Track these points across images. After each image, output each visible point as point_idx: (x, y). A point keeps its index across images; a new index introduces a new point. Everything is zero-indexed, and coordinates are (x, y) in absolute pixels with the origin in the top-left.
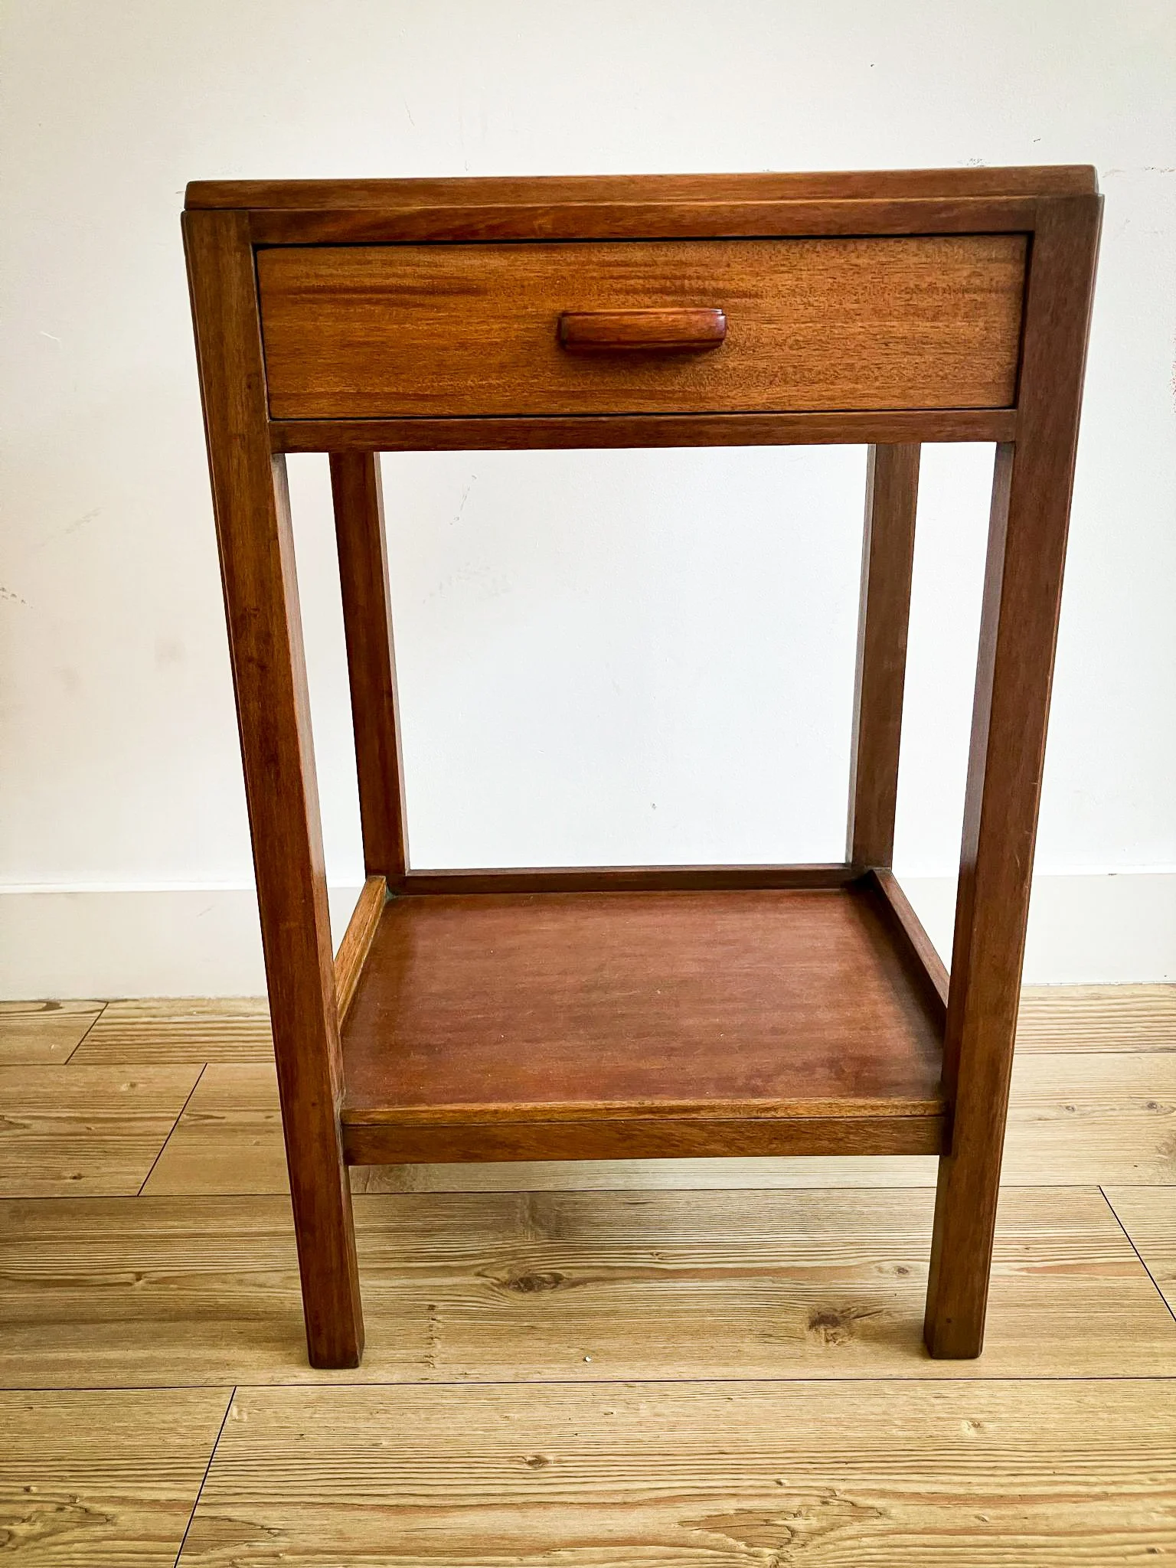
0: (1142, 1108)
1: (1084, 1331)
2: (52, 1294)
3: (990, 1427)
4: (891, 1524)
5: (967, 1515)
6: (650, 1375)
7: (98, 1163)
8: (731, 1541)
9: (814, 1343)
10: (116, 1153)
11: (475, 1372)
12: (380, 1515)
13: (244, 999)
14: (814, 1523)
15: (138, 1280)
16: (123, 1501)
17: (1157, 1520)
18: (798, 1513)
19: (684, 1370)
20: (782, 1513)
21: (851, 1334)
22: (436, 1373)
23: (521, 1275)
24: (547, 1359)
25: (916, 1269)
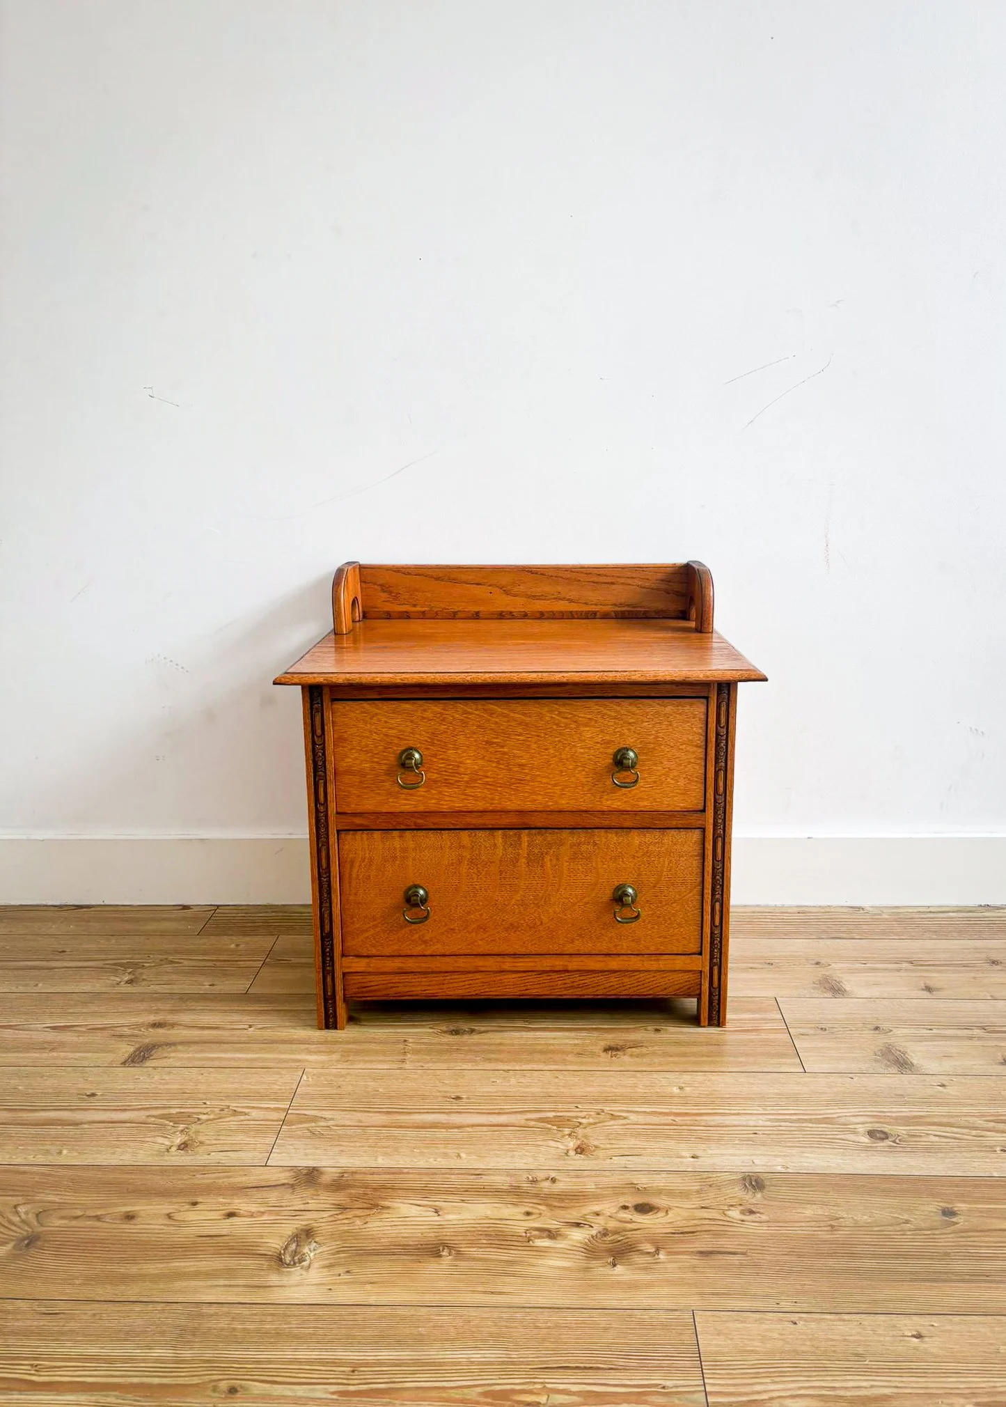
0: (813, 964)
1: (747, 1055)
2: (207, 1032)
3: (688, 1089)
4: (629, 1122)
5: (669, 1119)
6: (517, 1068)
8: (550, 1126)
9: (605, 1057)
10: (232, 975)
11: (426, 1066)
14: (591, 1120)
15: (250, 1027)
16: (253, 1108)
17: (761, 1123)
18: (584, 1118)
19: (536, 1067)
20: (577, 1117)
21: (624, 1055)
22: (408, 1065)
23: (453, 1029)
24: (463, 1061)
25: (665, 1030)
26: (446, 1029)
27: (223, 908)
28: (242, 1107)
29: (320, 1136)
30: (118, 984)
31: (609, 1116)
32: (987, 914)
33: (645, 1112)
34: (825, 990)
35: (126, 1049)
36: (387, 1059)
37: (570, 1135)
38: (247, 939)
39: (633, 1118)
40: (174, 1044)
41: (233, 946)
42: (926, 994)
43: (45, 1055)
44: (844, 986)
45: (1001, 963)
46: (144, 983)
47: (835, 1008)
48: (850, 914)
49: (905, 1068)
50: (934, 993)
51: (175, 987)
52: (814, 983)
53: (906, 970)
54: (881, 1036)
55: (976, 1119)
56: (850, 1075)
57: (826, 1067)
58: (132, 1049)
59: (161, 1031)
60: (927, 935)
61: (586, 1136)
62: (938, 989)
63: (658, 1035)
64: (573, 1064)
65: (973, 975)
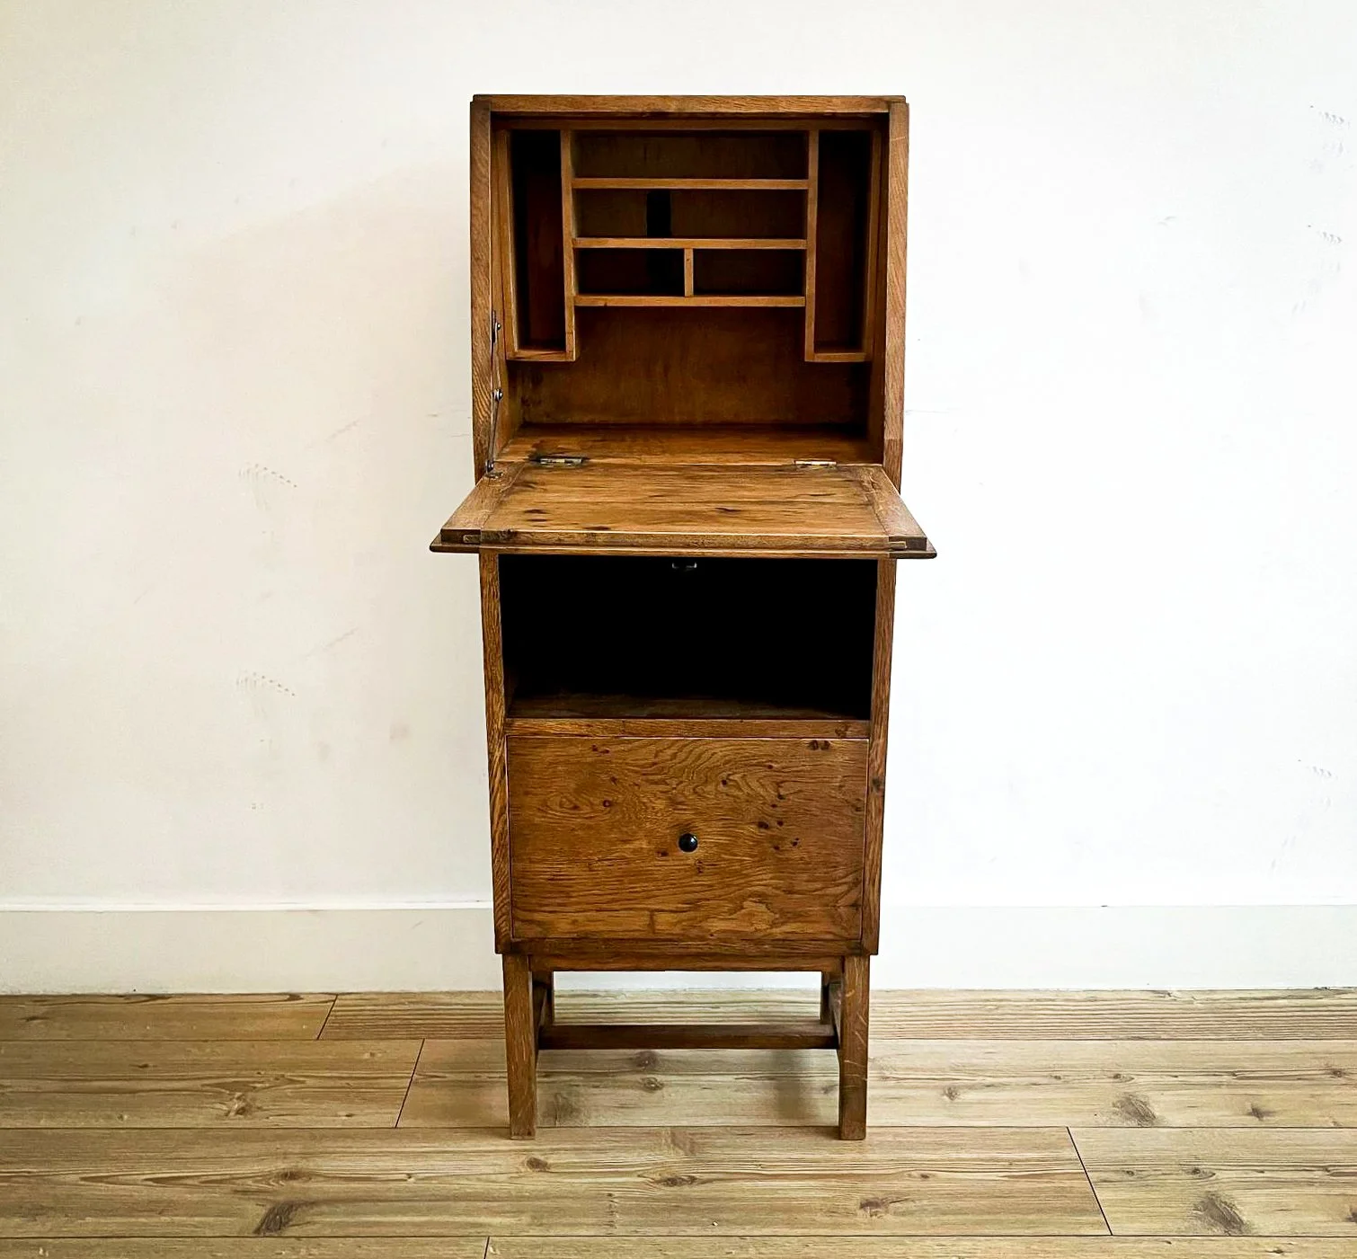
0: (1110, 1078)
1: (1040, 1211)
2: (355, 1185)
6: (756, 1232)
7: (362, 1107)
9: (863, 1217)
10: (373, 1100)
11: (642, 1230)
13: (441, 993)
15: (410, 1178)
19: (778, 1230)
21: (887, 1212)
22: (618, 1230)
23: (669, 1177)
24: (688, 1224)
25: (934, 1176)
26: (659, 1177)
27: (343, 997)
30: (227, 1115)
32: (1324, 1001)
34: (1128, 1116)
35: (255, 1212)
36: (591, 1221)
38: (383, 1044)
40: (316, 1203)
41: (367, 1056)
42: (1254, 1120)
43: (155, 1220)
44: (1150, 1108)
45: (1344, 1073)
46: (260, 1113)
47: (1140, 1142)
48: (1153, 1002)
49: (1233, 1227)
50: (1262, 1118)
51: (301, 1119)
52: (1114, 1105)
53: (1228, 1085)
54: (1201, 1182)
56: (1165, 1239)
57: (1138, 1229)
58: (263, 1211)
59: (295, 1184)
60: (1251, 1034)
62: (1268, 1113)
63: (925, 1184)
64: (824, 1226)
65: (1309, 1091)
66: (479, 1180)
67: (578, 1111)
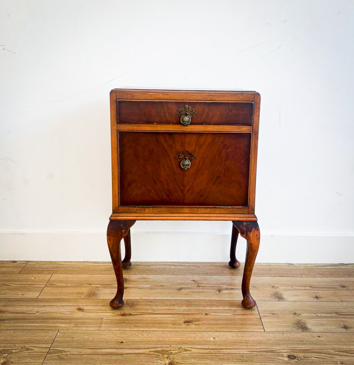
0: (271, 287)
1: (242, 324)
2: (18, 315)
3: (217, 339)
4: (191, 352)
5: (208, 351)
6: (148, 330)
7: (27, 292)
8: (159, 354)
9: (184, 325)
10: (32, 291)
11: (110, 329)
12: (88, 349)
13: (62, 262)
14: (176, 352)
15: (37, 313)
16: (35, 347)
17: (245, 352)
18: (174, 350)
19: (155, 329)
20: (170, 350)
21: (192, 324)
22: (102, 329)
23: (122, 313)
24: (126, 327)
25: (210, 314)
26: (119, 314)
27: (30, 262)
28: (31, 347)
29: (63, 359)
31: (184, 350)
32: (342, 267)
33: (199, 348)
34: (275, 298)
36: (94, 326)
37: (167, 358)
38: (39, 275)
39: (193, 350)
40: (4, 320)
41: (33, 278)
42: (316, 300)
44: (283, 296)
45: (346, 287)
47: (278, 305)
48: (288, 266)
49: (305, 330)
50: (319, 299)
51: (6, 296)
52: (271, 295)
53: (309, 290)
54: (296, 317)
55: (331, 350)
56: (283, 333)
57: (273, 329)
60: (318, 275)
61: (173, 358)
62: (320, 298)
63: (206, 316)
64: (170, 328)
65: (334, 291)
66: (60, 313)
67: (97, 294)
